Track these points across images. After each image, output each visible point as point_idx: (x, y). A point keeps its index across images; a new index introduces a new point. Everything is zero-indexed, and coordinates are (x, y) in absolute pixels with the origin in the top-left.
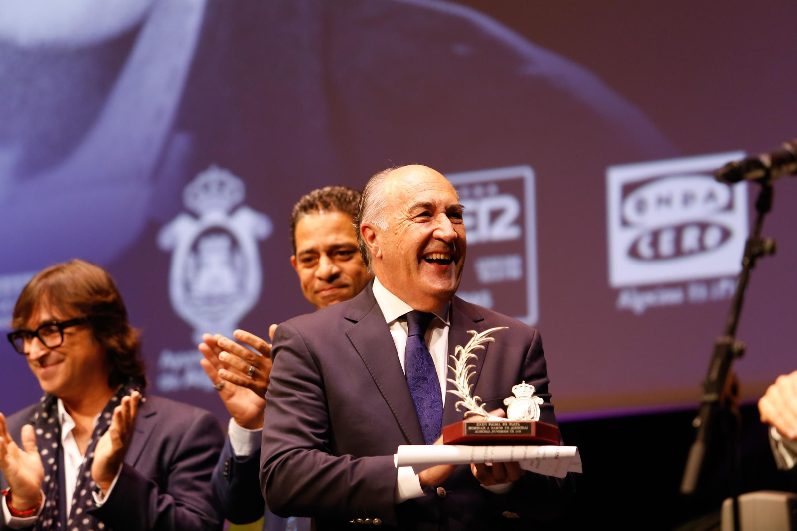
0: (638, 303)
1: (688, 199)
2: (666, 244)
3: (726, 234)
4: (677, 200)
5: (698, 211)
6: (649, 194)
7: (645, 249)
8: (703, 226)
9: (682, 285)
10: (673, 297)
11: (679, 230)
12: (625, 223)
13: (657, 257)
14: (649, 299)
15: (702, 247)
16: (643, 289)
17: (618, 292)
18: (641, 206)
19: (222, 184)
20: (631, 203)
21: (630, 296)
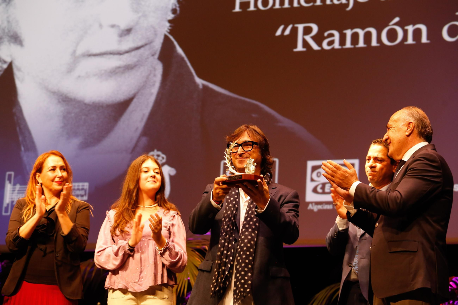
0: (316, 208)
2: (327, 189)
7: (319, 190)
12: (312, 180)
13: (324, 193)
14: (320, 207)
16: (317, 203)
17: (308, 203)
18: (319, 175)
19: (158, 156)
20: (315, 173)
21: (312, 205)
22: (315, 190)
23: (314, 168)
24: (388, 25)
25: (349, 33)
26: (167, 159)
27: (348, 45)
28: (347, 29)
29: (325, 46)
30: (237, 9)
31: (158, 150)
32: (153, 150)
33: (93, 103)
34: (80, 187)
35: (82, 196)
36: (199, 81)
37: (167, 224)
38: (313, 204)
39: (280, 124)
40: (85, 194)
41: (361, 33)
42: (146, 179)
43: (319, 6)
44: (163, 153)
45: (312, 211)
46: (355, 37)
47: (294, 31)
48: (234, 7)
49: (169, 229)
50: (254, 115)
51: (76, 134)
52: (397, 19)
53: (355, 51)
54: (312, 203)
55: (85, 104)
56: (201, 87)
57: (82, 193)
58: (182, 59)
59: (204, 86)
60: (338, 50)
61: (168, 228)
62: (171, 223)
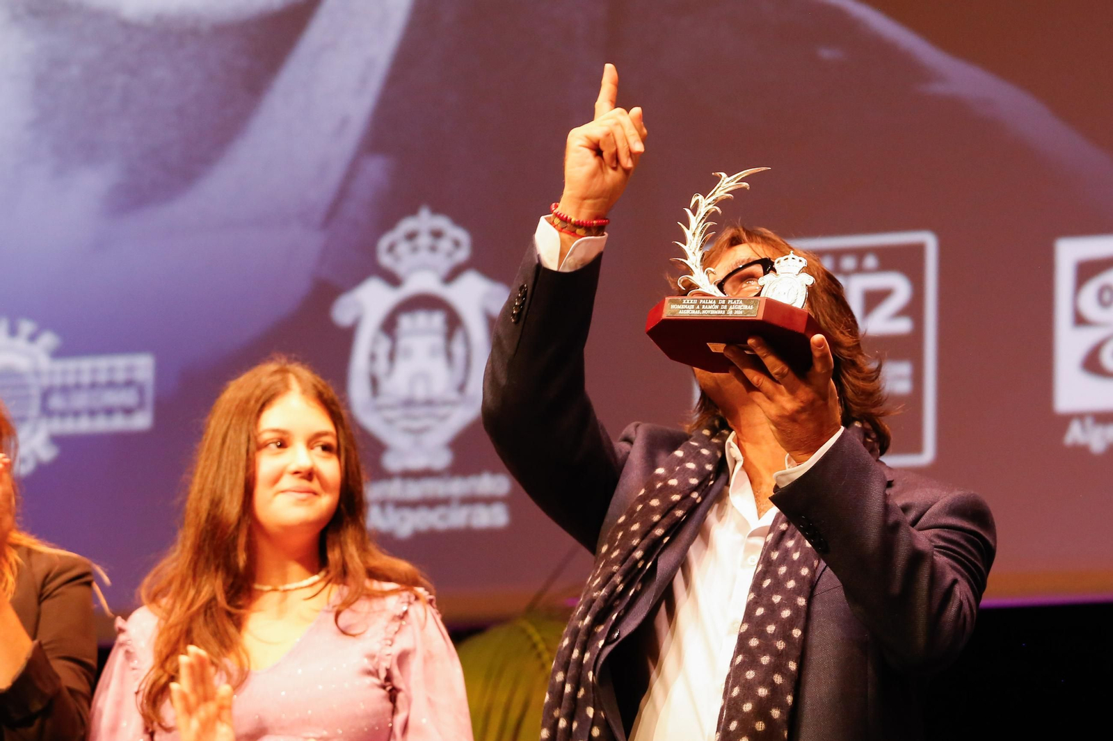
12: (1080, 320)
16: (1105, 418)
17: (1065, 421)
18: (1106, 297)
19: (437, 234)
20: (1091, 290)
21: (1083, 427)
22: (1092, 364)
23: (1087, 271)
26: (476, 246)
31: (436, 210)
32: (413, 211)
33: (159, 18)
34: (120, 377)
35: (128, 411)
37: (376, 660)
38: (1089, 422)
39: (937, 88)
40: (141, 405)
42: (276, 480)
44: (459, 220)
45: (1082, 451)
49: (389, 678)
51: (90, 152)
54: (1081, 416)
55: (126, 26)
57: (128, 397)
61: (383, 675)
62: (396, 650)
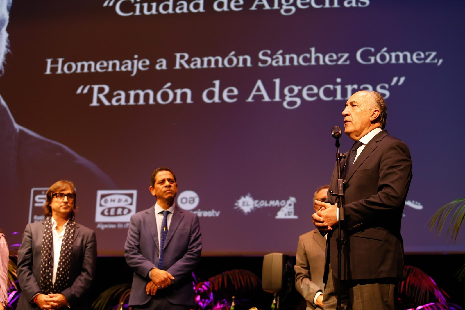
0: (103, 227)
1: (119, 201)
2: (112, 212)
3: (130, 211)
4: (117, 200)
5: (122, 204)
6: (109, 198)
7: (106, 213)
8: (123, 208)
9: (116, 223)
10: (113, 226)
11: (116, 209)
12: (101, 205)
13: (109, 215)
14: (106, 226)
15: (122, 214)
16: (104, 223)
17: (97, 223)
18: (106, 201)
20: (103, 200)
21: (100, 225)
22: (103, 213)
23: (103, 196)
24: (161, 88)
25: (132, 93)
27: (132, 102)
28: (131, 90)
29: (114, 102)
30: (48, 72)
36: (17, 127)
39: (78, 162)
41: (142, 93)
43: (110, 72)
45: (100, 229)
46: (137, 97)
47: (91, 90)
48: (45, 70)
50: (58, 154)
52: (169, 84)
53: (136, 107)
54: (100, 223)
56: (18, 131)
58: (4, 109)
59: (21, 131)
60: (123, 106)
